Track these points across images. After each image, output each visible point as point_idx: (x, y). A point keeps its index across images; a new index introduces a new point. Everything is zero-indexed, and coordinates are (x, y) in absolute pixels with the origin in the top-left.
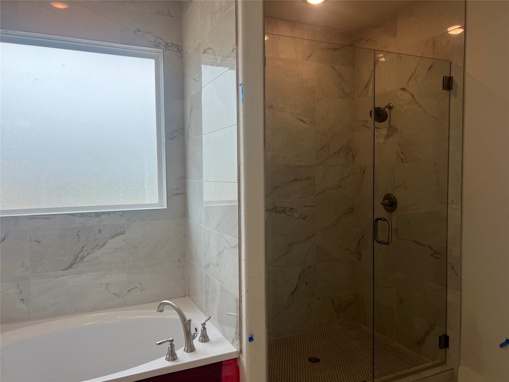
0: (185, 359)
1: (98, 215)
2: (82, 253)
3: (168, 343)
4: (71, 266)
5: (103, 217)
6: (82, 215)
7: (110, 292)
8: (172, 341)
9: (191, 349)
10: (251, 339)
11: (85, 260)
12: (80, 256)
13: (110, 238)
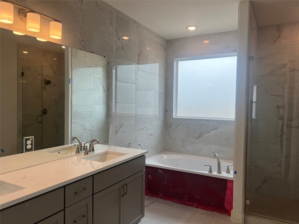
0: (215, 174)
1: (208, 120)
2: (202, 134)
3: (210, 167)
4: (198, 138)
5: (210, 121)
6: (203, 120)
7: (211, 151)
8: (211, 166)
9: (219, 172)
10: (235, 172)
11: (203, 136)
12: (201, 135)
13: (212, 130)
